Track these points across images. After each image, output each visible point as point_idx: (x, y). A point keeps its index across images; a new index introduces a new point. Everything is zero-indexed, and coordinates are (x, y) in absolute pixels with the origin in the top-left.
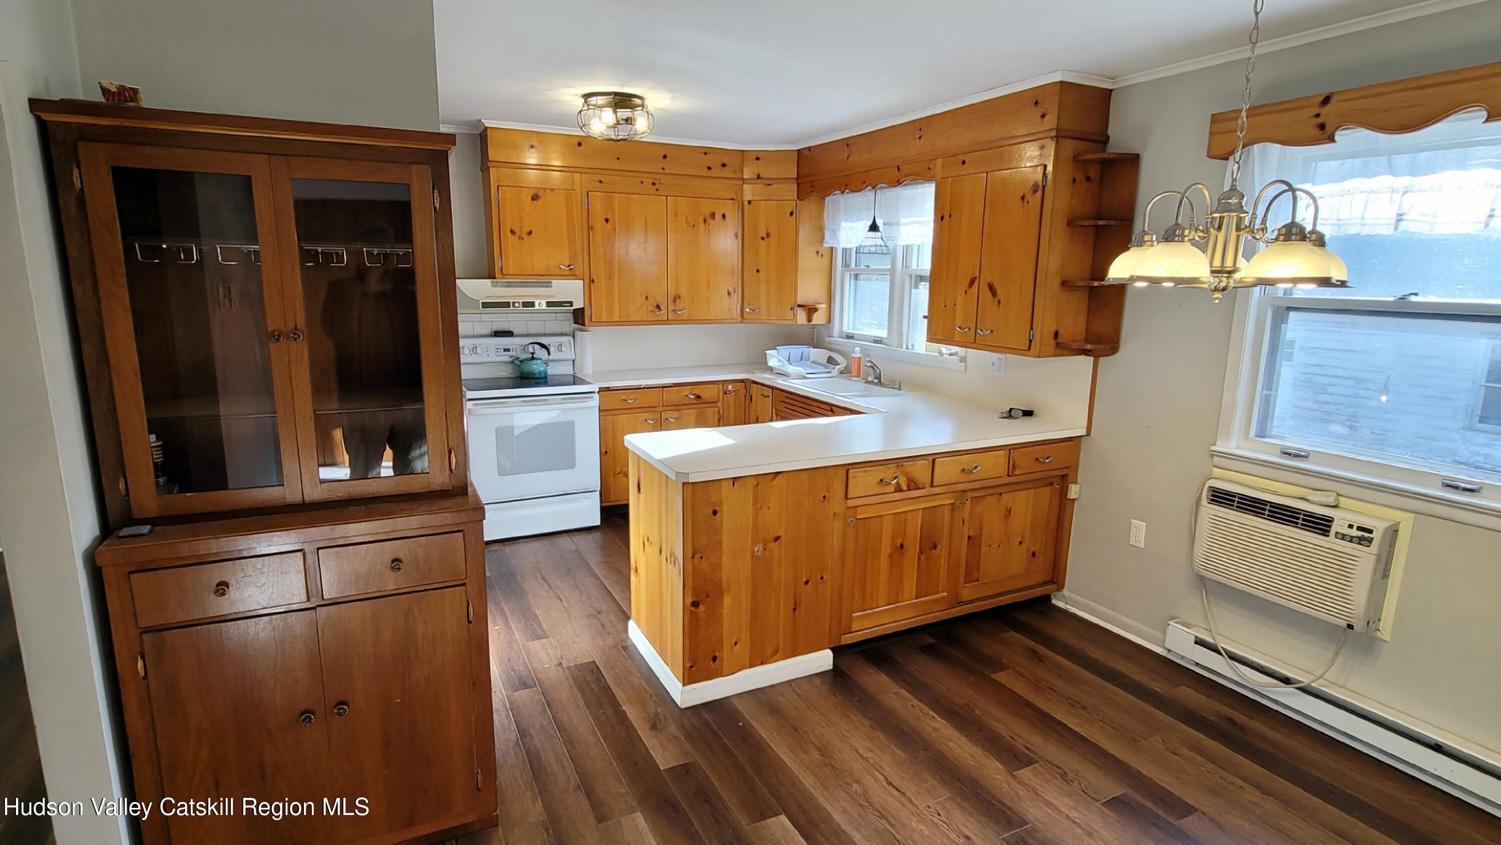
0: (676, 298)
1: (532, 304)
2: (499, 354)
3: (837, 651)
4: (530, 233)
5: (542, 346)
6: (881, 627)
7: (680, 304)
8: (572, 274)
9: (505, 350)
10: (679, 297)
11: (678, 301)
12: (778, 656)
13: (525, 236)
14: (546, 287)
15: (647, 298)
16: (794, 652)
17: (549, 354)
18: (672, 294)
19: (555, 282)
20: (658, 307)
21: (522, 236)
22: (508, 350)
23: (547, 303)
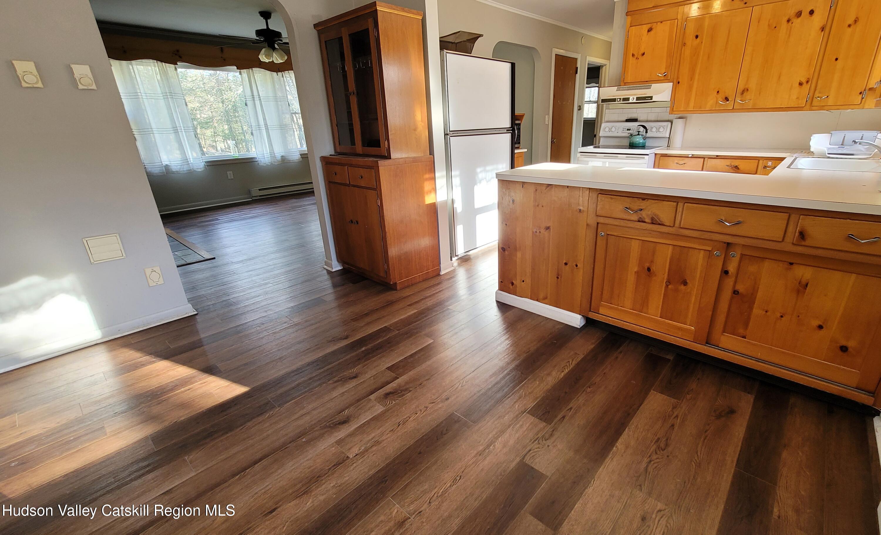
0: (745, 91)
1: (628, 99)
2: (624, 132)
3: (590, 322)
4: (643, 54)
5: (644, 127)
6: (625, 323)
7: (747, 96)
8: (665, 79)
9: (628, 130)
10: (748, 90)
11: (745, 94)
12: (546, 301)
13: (640, 57)
14: (647, 88)
15: (718, 92)
16: (557, 304)
17: (646, 132)
18: (741, 87)
19: (654, 85)
20: (727, 99)
21: (638, 57)
22: (629, 130)
23: (637, 98)
